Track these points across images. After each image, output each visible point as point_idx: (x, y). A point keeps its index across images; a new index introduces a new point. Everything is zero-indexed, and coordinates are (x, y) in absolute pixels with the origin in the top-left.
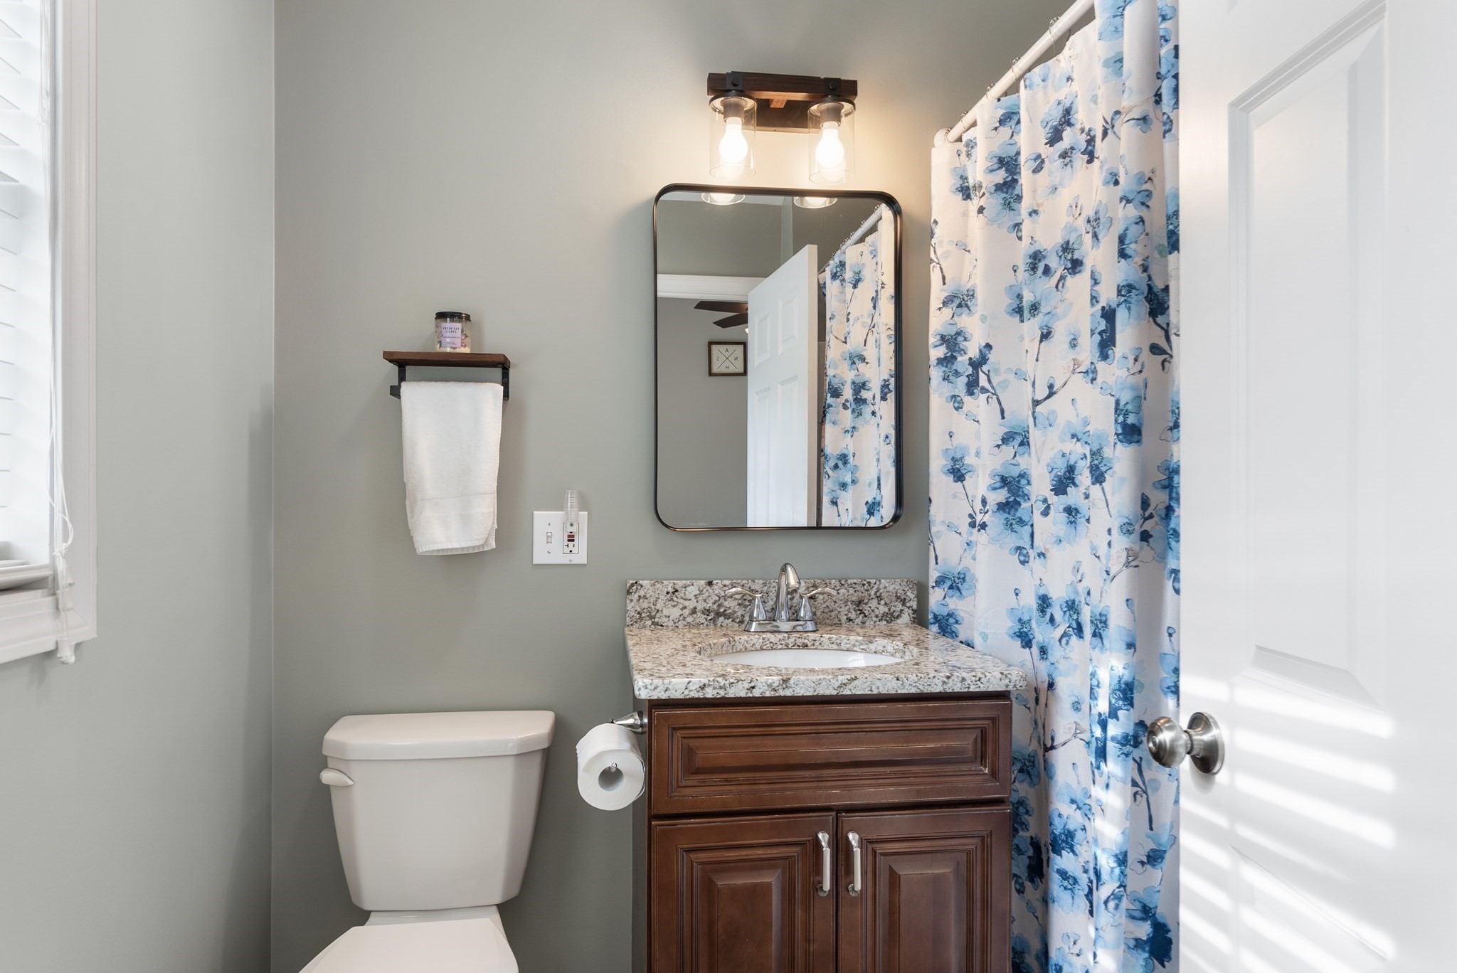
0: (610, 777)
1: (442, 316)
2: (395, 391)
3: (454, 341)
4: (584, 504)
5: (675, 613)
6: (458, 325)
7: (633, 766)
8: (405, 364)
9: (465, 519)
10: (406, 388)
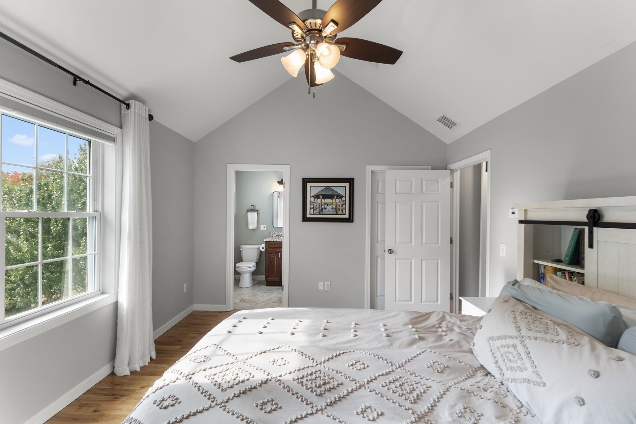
0: (263, 248)
1: (251, 206)
2: (247, 213)
3: (253, 208)
4: (266, 224)
5: (275, 236)
6: (253, 207)
7: (265, 247)
8: (248, 211)
9: (253, 226)
10: (248, 213)
